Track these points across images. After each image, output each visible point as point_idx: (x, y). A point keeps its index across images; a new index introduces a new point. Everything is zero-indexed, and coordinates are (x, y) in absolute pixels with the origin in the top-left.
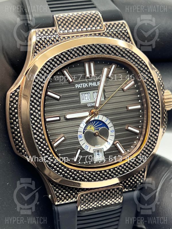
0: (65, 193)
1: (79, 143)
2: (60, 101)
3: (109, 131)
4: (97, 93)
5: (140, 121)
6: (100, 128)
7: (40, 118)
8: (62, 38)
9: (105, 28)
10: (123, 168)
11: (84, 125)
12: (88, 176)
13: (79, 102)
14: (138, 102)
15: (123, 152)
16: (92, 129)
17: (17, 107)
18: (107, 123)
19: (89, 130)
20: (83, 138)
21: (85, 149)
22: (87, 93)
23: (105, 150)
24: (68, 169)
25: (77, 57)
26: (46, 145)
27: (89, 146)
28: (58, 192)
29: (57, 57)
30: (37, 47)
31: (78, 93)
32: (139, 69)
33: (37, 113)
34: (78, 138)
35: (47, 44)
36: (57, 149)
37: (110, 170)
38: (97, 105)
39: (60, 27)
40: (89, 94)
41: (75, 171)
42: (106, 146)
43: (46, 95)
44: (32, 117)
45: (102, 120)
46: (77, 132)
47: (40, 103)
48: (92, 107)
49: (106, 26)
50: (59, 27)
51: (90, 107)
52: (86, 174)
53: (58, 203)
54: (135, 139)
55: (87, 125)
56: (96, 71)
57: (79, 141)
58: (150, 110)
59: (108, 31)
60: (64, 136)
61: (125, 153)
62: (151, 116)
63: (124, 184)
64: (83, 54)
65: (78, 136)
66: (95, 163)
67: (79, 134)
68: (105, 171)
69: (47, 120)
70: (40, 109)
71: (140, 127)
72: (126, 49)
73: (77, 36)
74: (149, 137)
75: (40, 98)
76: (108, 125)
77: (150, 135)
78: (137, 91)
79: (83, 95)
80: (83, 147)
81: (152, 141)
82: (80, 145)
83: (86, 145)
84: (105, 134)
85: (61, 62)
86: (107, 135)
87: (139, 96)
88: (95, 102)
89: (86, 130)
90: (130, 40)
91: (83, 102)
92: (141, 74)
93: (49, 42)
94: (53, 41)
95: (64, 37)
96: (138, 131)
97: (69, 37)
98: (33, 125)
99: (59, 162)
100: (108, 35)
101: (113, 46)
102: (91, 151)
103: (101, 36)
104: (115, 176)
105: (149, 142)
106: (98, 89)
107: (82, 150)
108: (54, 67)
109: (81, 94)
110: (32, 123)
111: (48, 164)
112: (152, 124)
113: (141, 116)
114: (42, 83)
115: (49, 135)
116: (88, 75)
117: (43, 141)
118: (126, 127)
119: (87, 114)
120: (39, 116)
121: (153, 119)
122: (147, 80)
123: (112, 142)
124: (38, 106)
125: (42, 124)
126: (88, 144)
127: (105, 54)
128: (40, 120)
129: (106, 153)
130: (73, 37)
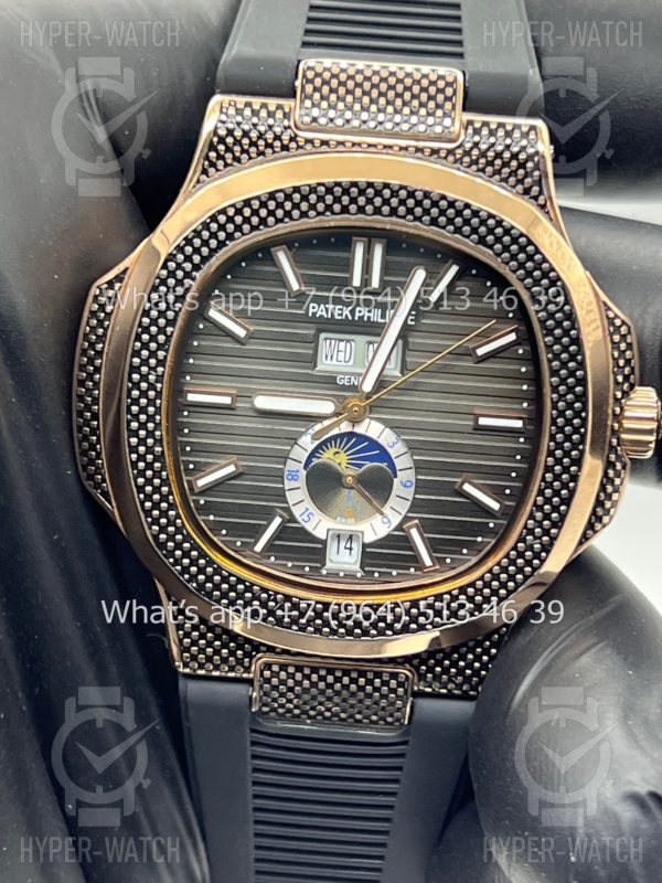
0: (210, 644)
1: (284, 496)
2: (247, 346)
3: (395, 480)
4: (376, 347)
5: (514, 474)
6: (369, 464)
7: (159, 386)
8: (301, 141)
9: (463, 132)
11: (312, 442)
13: (313, 360)
14: (515, 406)
15: (428, 561)
16: (337, 459)
17: (105, 335)
18: (392, 452)
19: (329, 461)
20: (302, 482)
21: (300, 519)
22: (348, 341)
23: (369, 539)
24: (218, 571)
25: (323, 214)
26: (160, 478)
27: (318, 515)
28: (187, 635)
29: (256, 203)
30: (212, 154)
31: (312, 332)
33: (154, 369)
34: (283, 477)
35: (247, 152)
36: (207, 499)
38: (368, 387)
39: (307, 103)
40: (353, 344)
41: (241, 581)
42: (377, 527)
44: (136, 377)
45: (380, 441)
46: (287, 458)
47: (168, 338)
48: (354, 388)
50: (302, 102)
51: (344, 388)
52: (275, 600)
53: (187, 670)
54: (482, 530)
55: (324, 444)
57: (283, 490)
58: (546, 444)
59: (469, 145)
60: (235, 461)
61: (434, 565)
62: (543, 463)
64: (345, 210)
65: (286, 473)
66: (324, 572)
67: (291, 465)
69: (192, 397)
70: (165, 357)
71: (508, 491)
72: (504, 220)
73: (354, 143)
74: (521, 535)
75: (172, 323)
76: (395, 461)
77: (525, 527)
78: (523, 370)
79: (333, 342)
80: (297, 511)
81: (531, 548)
82: (287, 502)
83: (307, 509)
84: (377, 486)
85: (263, 221)
86: (386, 494)
87: (525, 387)
88: (360, 375)
89: (318, 458)
90: (541, 193)
91: (325, 365)
92: (539, 315)
93: (257, 146)
94: (270, 146)
95: (310, 141)
96: (495, 506)
97: (325, 143)
98: (132, 404)
99: (195, 541)
100: (467, 159)
101: (456, 201)
102: (320, 533)
103: (439, 157)
104: (373, 632)
105: (517, 551)
106: (379, 335)
107: (289, 521)
108: (237, 234)
109: (326, 339)
110: (129, 396)
111: (156, 537)
112: (541, 492)
113: (518, 457)
114: (188, 275)
115: (188, 449)
116: (357, 282)
117: (155, 460)
118: (459, 480)
119: (327, 407)
120: (157, 381)
121: (549, 476)
122: (558, 340)
123: (396, 520)
124: (160, 347)
125: (160, 407)
126: (312, 508)
127: (421, 222)
128: (159, 394)
129: (368, 550)
130: (342, 143)
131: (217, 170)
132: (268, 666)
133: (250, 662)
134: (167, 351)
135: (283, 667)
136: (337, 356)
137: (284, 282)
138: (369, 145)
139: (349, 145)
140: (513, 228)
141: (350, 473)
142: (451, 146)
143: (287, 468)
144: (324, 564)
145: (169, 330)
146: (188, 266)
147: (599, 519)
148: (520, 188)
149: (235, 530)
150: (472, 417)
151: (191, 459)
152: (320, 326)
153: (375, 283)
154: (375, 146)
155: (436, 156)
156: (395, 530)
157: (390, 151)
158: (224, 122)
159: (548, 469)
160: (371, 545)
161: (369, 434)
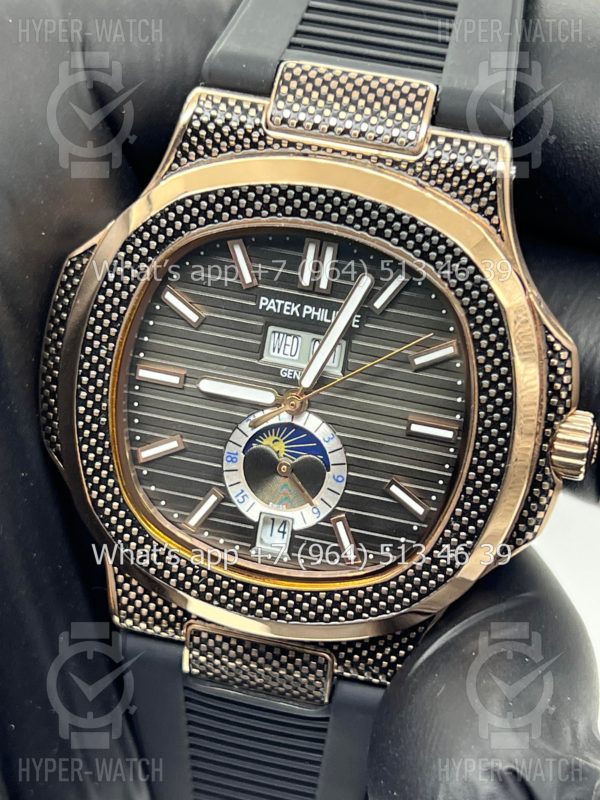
0: (145, 605)
1: (222, 476)
3: (328, 473)
4: (317, 344)
6: (306, 456)
7: (108, 360)
8: (270, 140)
9: (426, 146)
10: (322, 602)
12: (205, 582)
13: (260, 351)
14: (451, 418)
15: (351, 555)
16: (276, 446)
17: (69, 305)
18: (328, 447)
19: (268, 448)
20: (240, 465)
21: (235, 500)
22: (295, 336)
23: (299, 526)
24: (150, 540)
25: (275, 214)
26: (103, 447)
27: (251, 497)
28: (125, 594)
29: (212, 197)
31: (261, 324)
32: (470, 317)
33: (106, 344)
34: (222, 458)
35: (218, 146)
36: (150, 470)
38: (307, 382)
39: (281, 105)
40: (300, 339)
42: (305, 516)
44: (88, 350)
45: (316, 434)
46: (228, 440)
47: (121, 316)
48: (295, 382)
49: (429, 143)
50: (275, 102)
51: (286, 381)
53: (123, 624)
54: (406, 531)
55: (265, 431)
57: (221, 470)
59: (429, 160)
60: (179, 437)
61: (357, 559)
64: (296, 212)
65: (226, 455)
66: (253, 552)
67: (230, 448)
68: (263, 590)
69: (143, 374)
70: (117, 334)
71: (434, 498)
74: (437, 542)
75: (125, 302)
76: (329, 455)
78: (459, 383)
79: (281, 335)
80: (233, 492)
82: (224, 483)
83: (243, 491)
84: (310, 478)
85: (218, 216)
86: (318, 486)
87: (459, 400)
88: (301, 369)
89: (259, 444)
91: (271, 357)
93: (228, 141)
95: (276, 141)
96: (419, 510)
97: (292, 144)
98: (83, 375)
99: (130, 510)
100: (426, 173)
101: (403, 214)
102: (253, 515)
103: (400, 169)
105: (432, 558)
106: (323, 334)
107: (223, 500)
108: (193, 225)
109: (274, 332)
110: (81, 367)
111: (95, 502)
112: (460, 504)
113: (447, 466)
114: (143, 259)
115: (136, 421)
116: (306, 281)
117: (99, 430)
118: (387, 481)
119: (268, 398)
120: (107, 355)
121: (469, 489)
122: (489, 360)
123: (325, 511)
124: (113, 324)
125: (108, 381)
126: (248, 490)
127: (368, 231)
128: (108, 369)
129: (297, 537)
130: (309, 146)
131: (189, 160)
132: (198, 633)
133: (182, 627)
134: (118, 329)
135: (211, 635)
136: (284, 350)
137: (241, 277)
138: (334, 151)
139: (315, 148)
140: (455, 246)
141: (286, 461)
142: (412, 159)
143: (227, 450)
144: (254, 545)
145: (123, 309)
146: (144, 251)
147: (522, 535)
148: (475, 206)
149: (173, 502)
150: (406, 422)
151: (138, 431)
152: (268, 319)
153: (323, 285)
154: (339, 152)
155: (397, 168)
156: (322, 521)
157: (353, 158)
158: (199, 115)
159: (468, 482)
160: (301, 532)
161: (307, 427)
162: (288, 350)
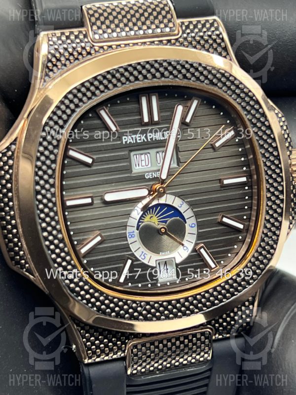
0: (101, 342)
1: (129, 247)
2: (94, 168)
3: (186, 225)
4: (164, 154)
5: (246, 207)
6: (169, 220)
7: (54, 199)
8: (97, 48)
9: (180, 29)
10: (212, 295)
11: (138, 214)
12: (145, 309)
13: (129, 169)
14: (241, 170)
15: (213, 265)
16: (153, 220)
17: (11, 179)
18: (182, 210)
19: (148, 223)
20: (137, 237)
21: (140, 259)
22: (146, 154)
23: (179, 260)
24: (106, 298)
25: (125, 83)
26: (65, 252)
27: (149, 254)
28: (88, 340)
29: (87, 84)
30: (50, 65)
31: (127, 153)
32: (244, 108)
33: (49, 190)
34: (126, 237)
35: (68, 59)
36: (89, 259)
37: (186, 299)
38: (164, 176)
39: (95, 28)
40: (148, 155)
41: (120, 300)
42: (181, 253)
43: (66, 156)
44: (39, 197)
45: (174, 205)
46: (126, 226)
47: (54, 171)
48: (155, 179)
49: (181, 27)
50: (91, 27)
51: (150, 180)
52: (141, 306)
53: (90, 361)
54: (235, 241)
55: (144, 214)
56: (161, 112)
57: (128, 244)
58: (265, 185)
59: (185, 35)
60: (100, 234)
61: (216, 266)
62: (265, 196)
63: (214, 326)
64: (137, 79)
65: (128, 235)
66: (159, 285)
67: (129, 230)
68: (178, 301)
69: (69, 203)
70: (55, 182)
71: (245, 217)
72: (220, 69)
73: (126, 45)
74: (262, 238)
75: (54, 162)
76: (184, 214)
77: (263, 233)
78: (240, 150)
79: (138, 156)
80: (137, 254)
81: (268, 244)
82: (131, 251)
83: (143, 252)
84: (177, 230)
85: (94, 94)
86: (183, 234)
87: (243, 159)
88: (159, 170)
89: (143, 222)
90: (228, 54)
91: (137, 169)
92: (248, 117)
93: (73, 55)
94: (80, 54)
95: (102, 47)
96: (241, 226)
97: (110, 47)
98: (40, 213)
99: (91, 284)
100: (186, 43)
101: (194, 63)
102: (152, 263)
103: (171, 45)
104: (196, 310)
105: (261, 247)
106: (164, 147)
107: (135, 261)
108: (81, 104)
109: (134, 155)
110: (38, 209)
112: (267, 213)
113: (247, 198)
115: (72, 233)
116: (146, 119)
117: (59, 243)
118: (219, 217)
119: (144, 192)
120: (52, 197)
121: (269, 203)
122: (259, 129)
123: (190, 247)
124: (50, 177)
125: (57, 211)
126: (145, 250)
127: (178, 78)
128: (55, 204)
129: (180, 267)
130: (119, 46)
131: (54, 73)
132: (135, 346)
133: (125, 347)
134: (54, 178)
135: (144, 345)
136: (141, 163)
137: (107, 128)
138: (134, 44)
139: (123, 46)
140: (225, 72)
141: (161, 227)
142: (176, 37)
144: (158, 281)
145: (53, 166)
146: (57, 127)
151: (74, 239)
152: (130, 148)
153: (156, 118)
154: (137, 44)
155: (169, 44)
156: (192, 252)
158: (52, 45)
159: (268, 199)
160: (181, 264)
161: (167, 202)
162: (143, 163)
